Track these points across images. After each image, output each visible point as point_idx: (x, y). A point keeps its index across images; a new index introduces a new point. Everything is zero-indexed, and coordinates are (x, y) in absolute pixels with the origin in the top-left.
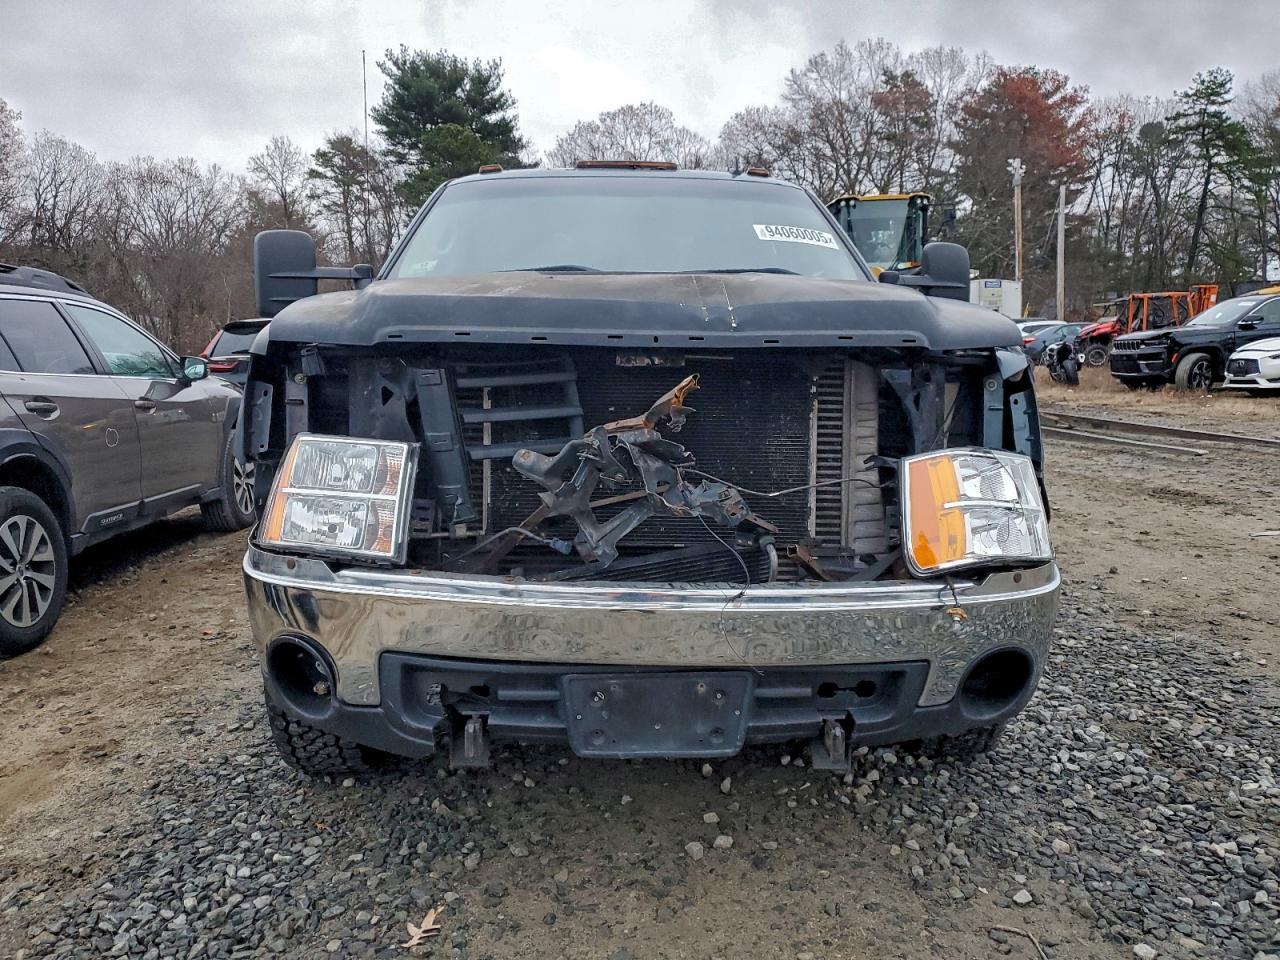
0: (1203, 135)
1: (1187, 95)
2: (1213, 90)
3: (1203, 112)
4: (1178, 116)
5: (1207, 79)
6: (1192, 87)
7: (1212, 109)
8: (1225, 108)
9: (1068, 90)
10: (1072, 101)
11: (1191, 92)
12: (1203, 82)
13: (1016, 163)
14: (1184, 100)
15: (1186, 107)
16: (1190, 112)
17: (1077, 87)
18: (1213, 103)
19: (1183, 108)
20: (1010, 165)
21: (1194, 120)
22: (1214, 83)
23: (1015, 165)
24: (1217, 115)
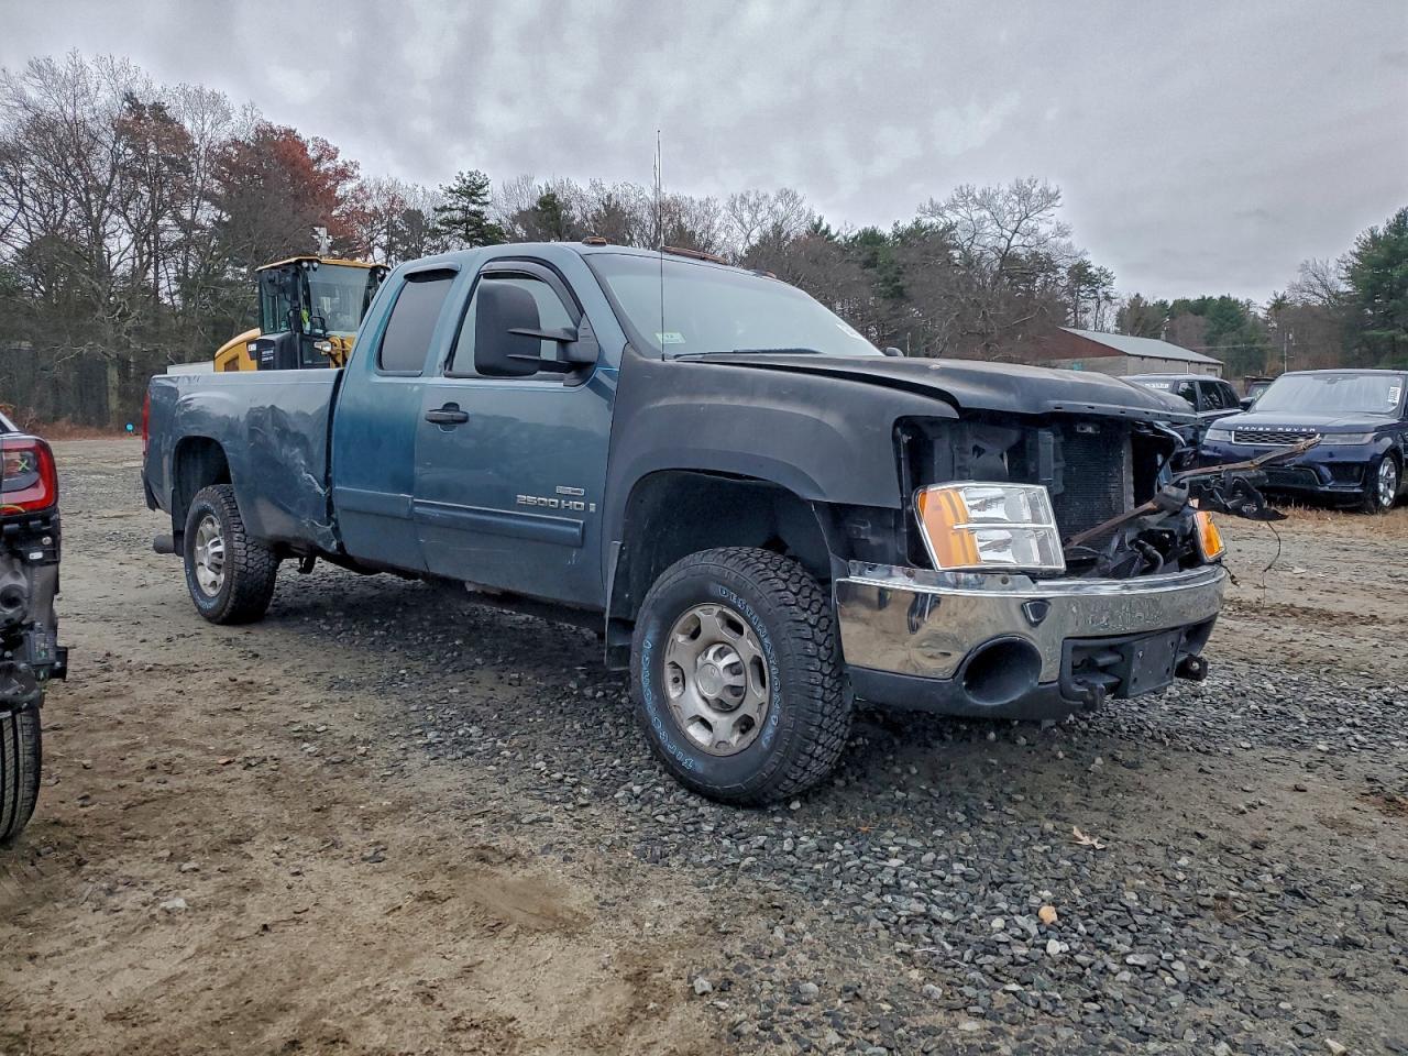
0: (467, 230)
1: (451, 191)
2: (472, 190)
3: (465, 209)
4: (444, 209)
5: (468, 179)
6: (455, 184)
7: (473, 207)
8: (484, 208)
9: (339, 162)
10: (343, 174)
11: (455, 189)
12: (464, 181)
13: (322, 232)
14: (449, 195)
15: (451, 202)
16: (454, 207)
17: (348, 162)
18: (474, 202)
19: (448, 202)
20: (316, 233)
21: (458, 215)
22: (474, 184)
23: (321, 233)
24: (477, 214)
